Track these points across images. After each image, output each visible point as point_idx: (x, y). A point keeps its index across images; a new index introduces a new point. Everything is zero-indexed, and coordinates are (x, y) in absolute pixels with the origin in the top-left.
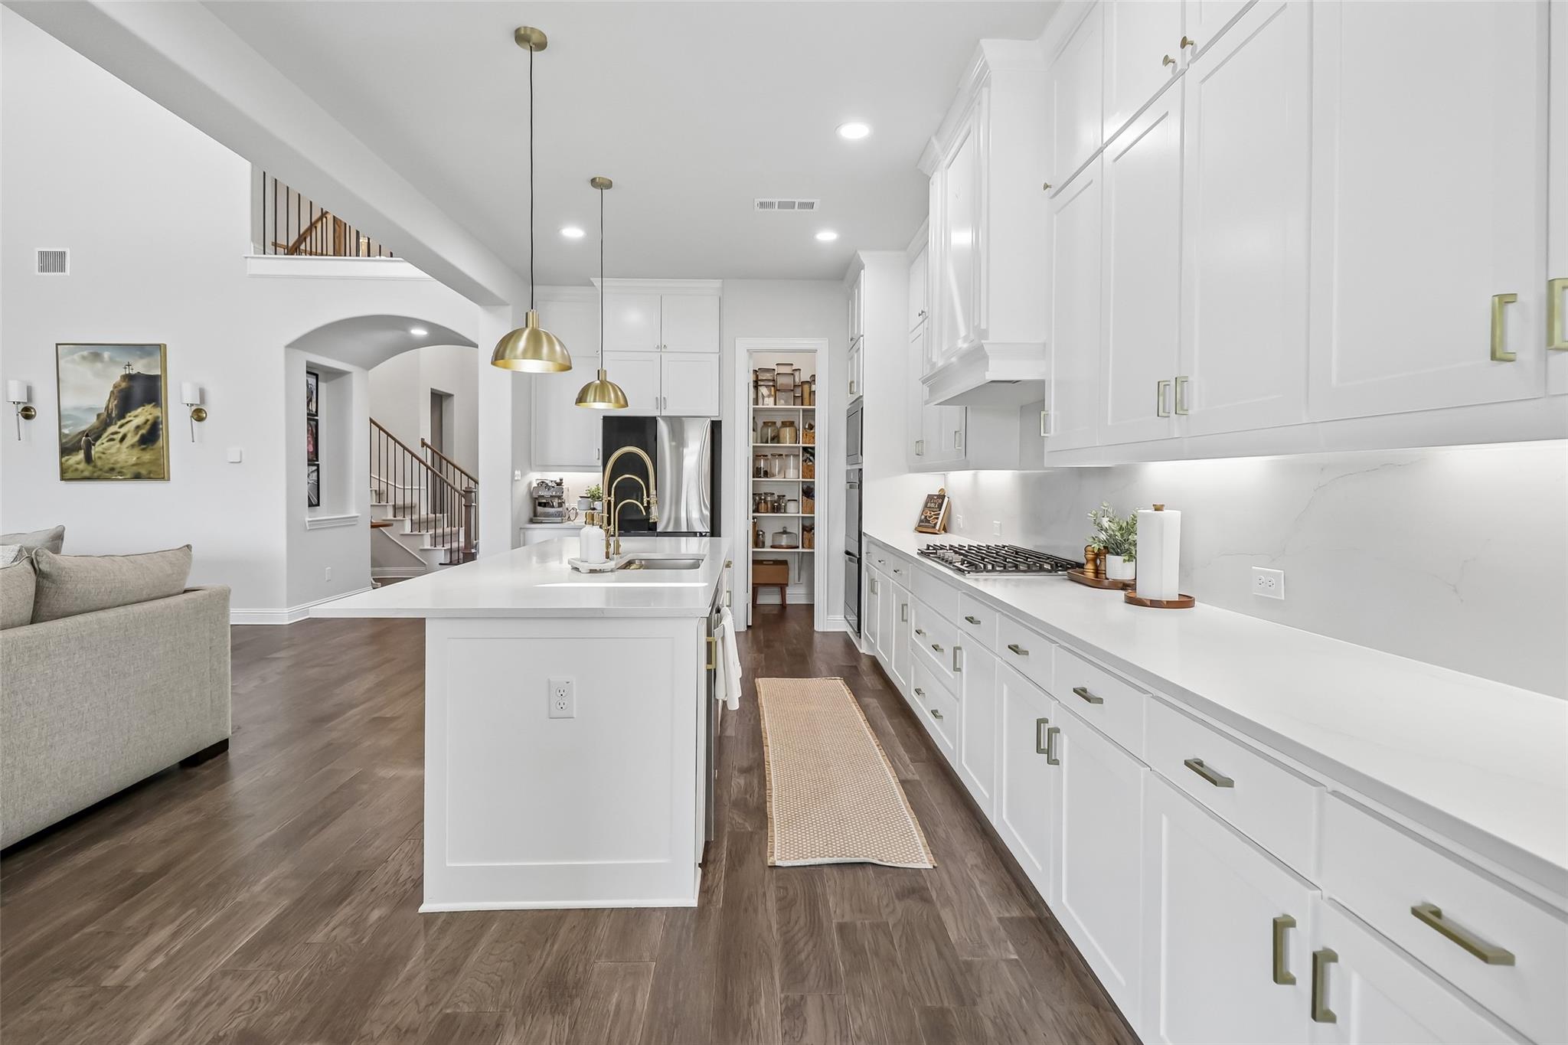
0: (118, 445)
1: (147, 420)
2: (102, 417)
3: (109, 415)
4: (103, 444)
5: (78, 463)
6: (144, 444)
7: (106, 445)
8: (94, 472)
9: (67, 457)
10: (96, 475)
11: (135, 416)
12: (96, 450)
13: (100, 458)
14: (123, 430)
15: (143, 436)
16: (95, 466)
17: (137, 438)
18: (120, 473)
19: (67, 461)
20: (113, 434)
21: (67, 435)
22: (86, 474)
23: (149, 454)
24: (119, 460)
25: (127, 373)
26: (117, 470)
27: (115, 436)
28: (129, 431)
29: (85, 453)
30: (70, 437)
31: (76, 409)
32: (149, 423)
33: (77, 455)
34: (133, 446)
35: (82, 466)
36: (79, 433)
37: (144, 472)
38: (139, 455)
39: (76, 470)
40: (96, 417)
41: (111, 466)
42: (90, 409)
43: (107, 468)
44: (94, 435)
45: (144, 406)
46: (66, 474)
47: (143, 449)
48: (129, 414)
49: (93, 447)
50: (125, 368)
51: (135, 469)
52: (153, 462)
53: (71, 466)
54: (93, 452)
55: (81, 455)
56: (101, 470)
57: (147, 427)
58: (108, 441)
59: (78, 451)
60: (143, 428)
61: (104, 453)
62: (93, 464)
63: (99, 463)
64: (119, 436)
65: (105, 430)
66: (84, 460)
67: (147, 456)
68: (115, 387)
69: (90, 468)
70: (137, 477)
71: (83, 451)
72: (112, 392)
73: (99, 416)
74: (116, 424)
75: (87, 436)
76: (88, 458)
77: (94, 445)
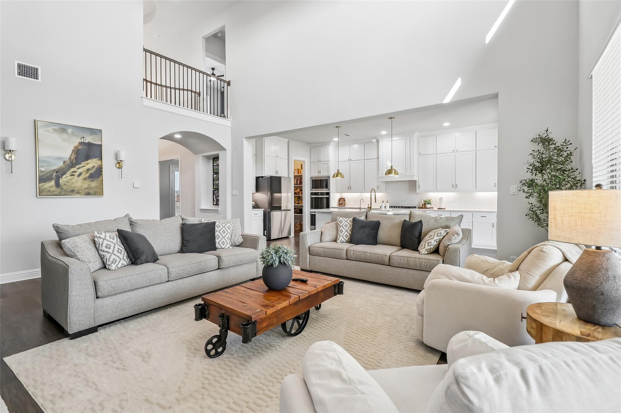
0: (77, 178)
1: (94, 166)
2: (66, 163)
3: (71, 162)
4: (67, 177)
5: (51, 187)
6: (92, 178)
7: (69, 178)
8: (61, 192)
9: (42, 184)
10: (62, 193)
11: (87, 164)
12: (62, 181)
13: (65, 184)
14: (80, 171)
15: (91, 174)
16: (62, 189)
17: (88, 175)
18: (78, 193)
19: (43, 185)
20: (73, 172)
21: (42, 172)
22: (56, 193)
23: (95, 183)
24: (77, 186)
25: (82, 141)
26: (76, 191)
27: (74, 174)
28: (83, 171)
29: (55, 182)
30: (45, 173)
31: (49, 157)
32: (95, 168)
33: (49, 183)
34: (85, 179)
35: (54, 189)
36: (52, 171)
37: (91, 192)
38: (89, 184)
39: (49, 191)
40: (63, 163)
41: (72, 189)
42: (59, 158)
43: (69, 190)
44: (60, 173)
45: (92, 159)
46: (41, 193)
47: (91, 181)
48: (84, 163)
49: (61, 179)
50: (81, 139)
51: (86, 190)
52: (96, 187)
53: (46, 189)
54: (61, 181)
55: (53, 183)
56: (66, 191)
57: (94, 170)
58: (70, 176)
59: (51, 181)
60: (92, 170)
61: (68, 182)
62: (61, 188)
63: (65, 187)
64: (77, 174)
65: (69, 170)
66: (54, 185)
67: (94, 184)
68: (75, 148)
69: (59, 190)
70: (88, 194)
71: (54, 181)
72: (73, 150)
73: (64, 162)
74: (75, 167)
75: (57, 172)
76: (58, 185)
77: (61, 178)
